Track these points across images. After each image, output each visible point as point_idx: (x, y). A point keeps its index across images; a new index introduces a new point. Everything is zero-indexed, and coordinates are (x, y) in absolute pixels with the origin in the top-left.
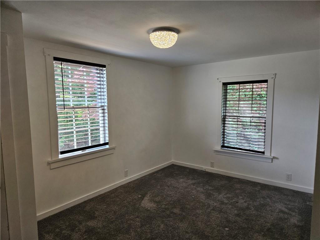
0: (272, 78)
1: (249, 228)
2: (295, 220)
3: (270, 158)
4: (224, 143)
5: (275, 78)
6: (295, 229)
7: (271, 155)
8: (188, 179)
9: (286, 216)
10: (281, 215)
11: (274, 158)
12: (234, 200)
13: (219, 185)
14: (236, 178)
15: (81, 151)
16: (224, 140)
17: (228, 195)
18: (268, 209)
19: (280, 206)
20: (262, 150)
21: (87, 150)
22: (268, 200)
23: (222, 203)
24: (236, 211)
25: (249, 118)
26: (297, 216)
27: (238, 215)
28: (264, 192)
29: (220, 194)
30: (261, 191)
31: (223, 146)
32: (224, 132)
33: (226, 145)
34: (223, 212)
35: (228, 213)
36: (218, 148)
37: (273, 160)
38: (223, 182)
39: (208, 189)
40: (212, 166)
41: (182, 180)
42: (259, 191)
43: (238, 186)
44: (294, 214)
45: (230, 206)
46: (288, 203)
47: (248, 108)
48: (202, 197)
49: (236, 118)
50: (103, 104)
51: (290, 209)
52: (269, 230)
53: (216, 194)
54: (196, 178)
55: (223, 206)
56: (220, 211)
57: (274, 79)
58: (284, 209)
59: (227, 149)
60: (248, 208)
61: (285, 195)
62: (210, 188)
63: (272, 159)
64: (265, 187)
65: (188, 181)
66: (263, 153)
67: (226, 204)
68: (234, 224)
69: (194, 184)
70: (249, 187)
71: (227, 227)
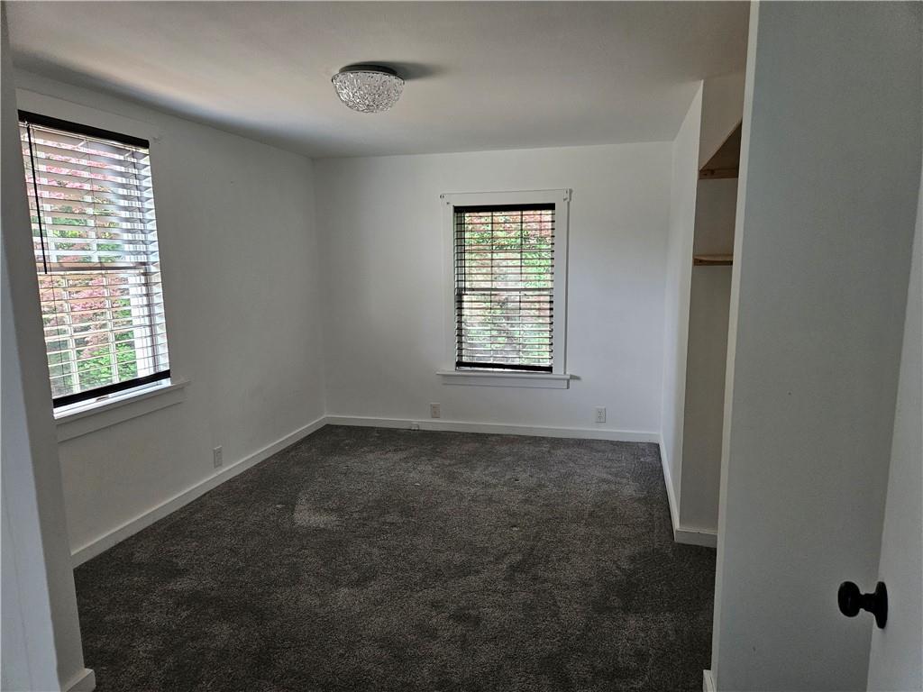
0: (565, 200)
1: (557, 518)
2: (629, 489)
3: (564, 379)
4: (460, 356)
5: (570, 199)
6: (636, 505)
7: (565, 373)
8: (387, 453)
9: (613, 487)
10: (605, 487)
11: (572, 377)
12: (507, 477)
13: (464, 453)
14: (493, 435)
15: (94, 400)
16: (460, 349)
17: (492, 470)
18: (578, 481)
19: (598, 473)
20: (547, 364)
21: (110, 395)
22: (571, 464)
23: (487, 485)
24: (520, 496)
25: (518, 293)
26: (631, 483)
27: (526, 501)
28: (559, 451)
29: (473, 469)
30: (552, 451)
31: (460, 364)
32: (460, 329)
33: (465, 359)
34: (495, 502)
35: (507, 502)
36: (450, 368)
37: (571, 382)
38: (471, 446)
39: (444, 464)
40: (435, 415)
41: (371, 456)
42: (549, 452)
43: (504, 449)
44: (625, 481)
45: (505, 488)
46: (608, 464)
47: (513, 270)
48: (439, 482)
49: (486, 292)
50: (143, 258)
51: (616, 475)
52: (591, 514)
53: (466, 473)
54: (402, 447)
55: (490, 491)
56: (490, 500)
57: (568, 203)
58: (605, 476)
59: (468, 368)
60: (541, 486)
61: (599, 452)
62: (447, 462)
63: (568, 381)
64: (556, 442)
65: (387, 456)
66: (549, 369)
67: (495, 486)
68: (526, 517)
69: (406, 460)
70: (527, 448)
71: (515, 526)
